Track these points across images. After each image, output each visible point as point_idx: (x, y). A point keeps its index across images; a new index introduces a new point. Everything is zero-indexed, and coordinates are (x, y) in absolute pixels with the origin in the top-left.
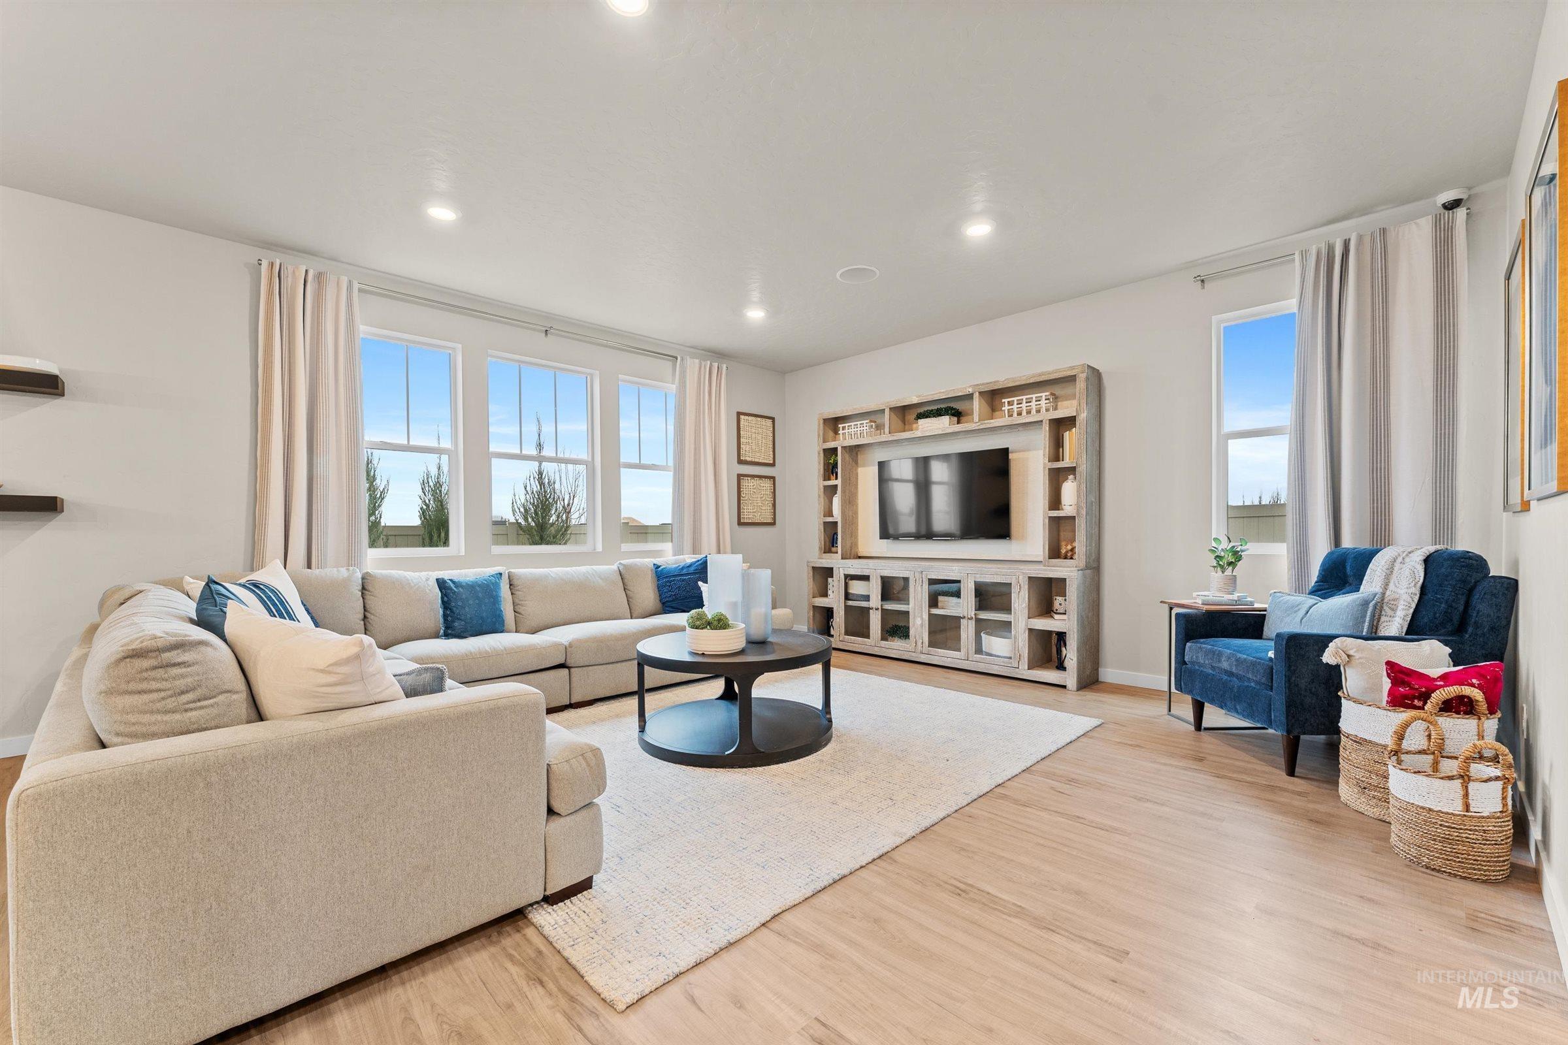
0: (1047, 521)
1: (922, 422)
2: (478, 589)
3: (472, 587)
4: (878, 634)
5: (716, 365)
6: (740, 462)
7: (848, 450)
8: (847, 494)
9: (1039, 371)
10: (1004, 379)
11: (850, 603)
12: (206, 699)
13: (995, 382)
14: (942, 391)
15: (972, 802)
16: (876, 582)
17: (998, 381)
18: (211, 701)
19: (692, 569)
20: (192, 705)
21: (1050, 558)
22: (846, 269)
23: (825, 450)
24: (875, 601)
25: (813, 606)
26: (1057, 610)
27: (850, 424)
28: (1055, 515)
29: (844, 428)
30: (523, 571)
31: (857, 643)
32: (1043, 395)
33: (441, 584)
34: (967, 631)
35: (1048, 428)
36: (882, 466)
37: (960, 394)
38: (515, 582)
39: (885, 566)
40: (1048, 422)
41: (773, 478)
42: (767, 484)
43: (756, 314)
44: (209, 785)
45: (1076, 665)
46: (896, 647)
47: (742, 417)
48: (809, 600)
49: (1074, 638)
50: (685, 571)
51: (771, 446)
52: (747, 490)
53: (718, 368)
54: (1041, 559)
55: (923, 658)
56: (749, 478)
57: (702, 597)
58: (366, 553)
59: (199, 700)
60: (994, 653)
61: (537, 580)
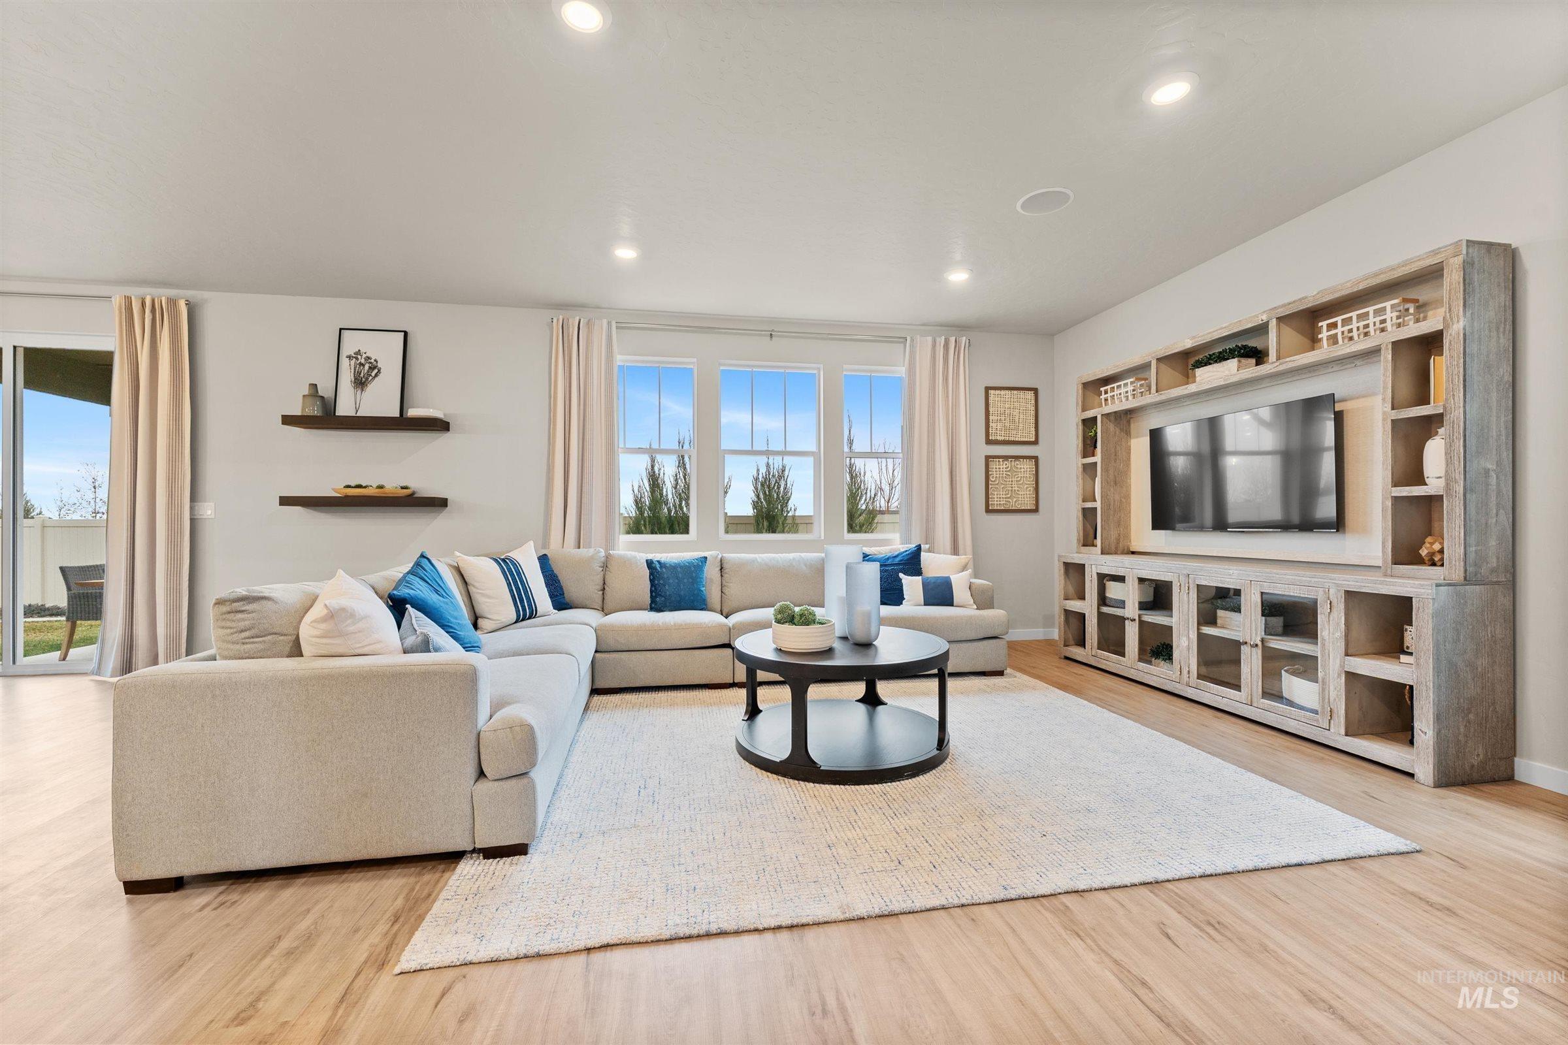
0: (1389, 503)
1: (1200, 372)
2: (679, 570)
3: (674, 568)
4: (1134, 651)
5: (953, 339)
6: (989, 442)
7: (1112, 418)
8: (1111, 472)
9: (1375, 268)
10: (1315, 293)
11: (1105, 609)
12: (257, 637)
13: (1300, 300)
14: (1224, 325)
15: (1003, 901)
16: (1133, 585)
17: (1306, 297)
18: (261, 639)
19: (897, 560)
20: (247, 640)
21: (1396, 562)
22: (1028, 196)
23: (1084, 421)
24: (1131, 610)
25: (1065, 609)
26: (1408, 648)
27: (1112, 386)
28: (1404, 494)
29: (1106, 392)
30: (731, 556)
31: (1110, 660)
32: (1388, 304)
33: (650, 564)
34: (1251, 665)
35: (1390, 357)
36: (1156, 436)
37: (1249, 326)
38: (725, 566)
39: (1143, 565)
40: (1390, 346)
41: (1036, 458)
42: (1027, 467)
43: (958, 277)
44: (214, 696)
45: (1431, 743)
46: (1157, 672)
47: (992, 392)
48: (1060, 603)
49: (1427, 697)
50: (889, 562)
51: (1033, 421)
52: (998, 473)
53: (956, 341)
54: (1379, 563)
55: (1190, 693)
56: (1001, 460)
57: (902, 590)
58: (619, 538)
59: (253, 637)
60: (1297, 701)
61: (741, 565)
